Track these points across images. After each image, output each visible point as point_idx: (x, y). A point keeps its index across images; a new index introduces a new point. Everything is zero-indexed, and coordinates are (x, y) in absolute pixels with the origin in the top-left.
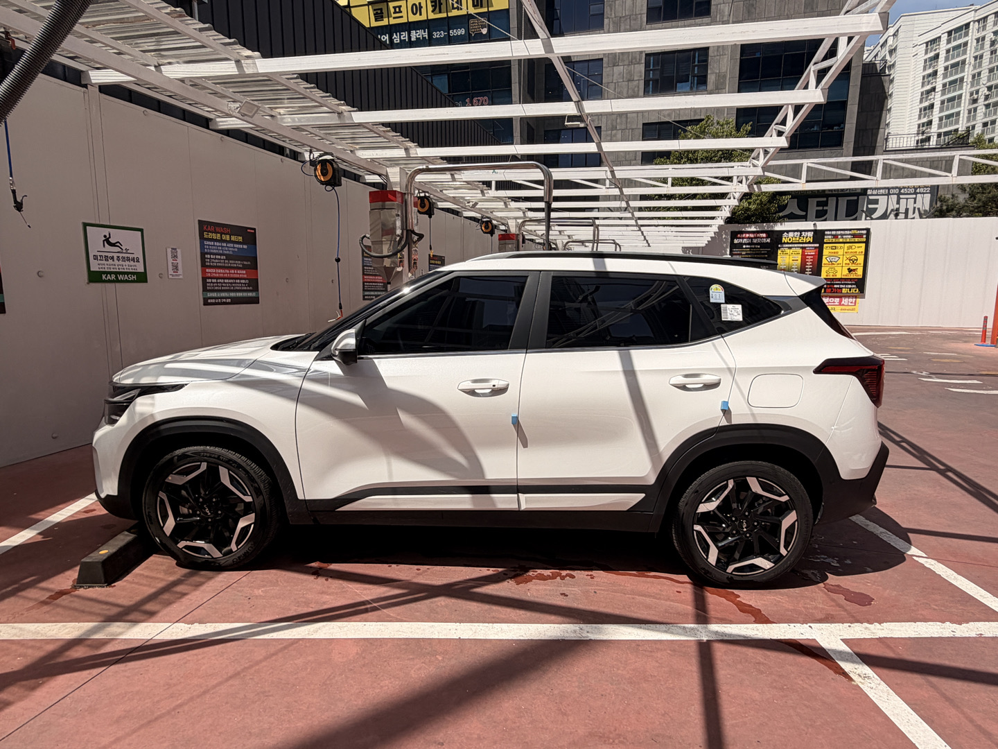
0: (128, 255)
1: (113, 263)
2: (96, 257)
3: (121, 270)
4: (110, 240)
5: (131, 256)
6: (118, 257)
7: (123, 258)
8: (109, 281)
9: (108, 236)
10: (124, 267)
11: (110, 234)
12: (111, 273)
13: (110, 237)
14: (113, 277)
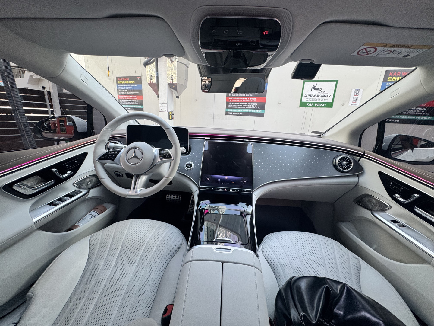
0: (324, 94)
1: (314, 98)
2: (306, 96)
3: (318, 102)
4: (316, 87)
5: (325, 94)
6: (318, 95)
7: (321, 96)
8: (310, 106)
9: (315, 86)
10: (320, 100)
11: (316, 84)
12: (311, 103)
13: (316, 86)
14: (313, 105)
